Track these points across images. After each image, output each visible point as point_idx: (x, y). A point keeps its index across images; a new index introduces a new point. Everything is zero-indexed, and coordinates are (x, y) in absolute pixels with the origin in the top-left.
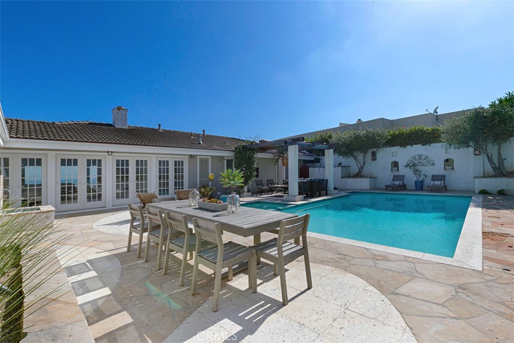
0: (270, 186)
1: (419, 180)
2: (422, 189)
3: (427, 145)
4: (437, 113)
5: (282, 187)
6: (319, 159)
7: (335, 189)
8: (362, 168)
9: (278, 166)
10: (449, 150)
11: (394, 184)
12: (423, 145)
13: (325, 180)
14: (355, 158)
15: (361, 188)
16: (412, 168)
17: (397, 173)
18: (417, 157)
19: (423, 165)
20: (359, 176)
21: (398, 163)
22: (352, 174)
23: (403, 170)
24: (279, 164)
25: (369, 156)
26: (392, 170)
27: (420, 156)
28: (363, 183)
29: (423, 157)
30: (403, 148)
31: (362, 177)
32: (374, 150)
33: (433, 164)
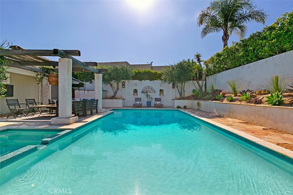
0: (31, 106)
1: (149, 101)
2: (150, 107)
3: (153, 81)
4: (152, 65)
5: (48, 108)
6: (83, 84)
7: (103, 108)
8: (116, 92)
9: (42, 85)
10: (162, 85)
11: (136, 103)
12: (150, 80)
13: (96, 100)
14: (111, 85)
15: (116, 106)
16: (146, 93)
17: (137, 97)
18: (147, 87)
19: (150, 92)
20: (114, 98)
21: (137, 90)
22: (108, 96)
23: (140, 95)
24: (43, 84)
25: (120, 84)
26: (134, 94)
27: (149, 87)
28: (118, 103)
29: (150, 87)
30: (140, 81)
31: (116, 98)
32: (124, 81)
33: (155, 92)
